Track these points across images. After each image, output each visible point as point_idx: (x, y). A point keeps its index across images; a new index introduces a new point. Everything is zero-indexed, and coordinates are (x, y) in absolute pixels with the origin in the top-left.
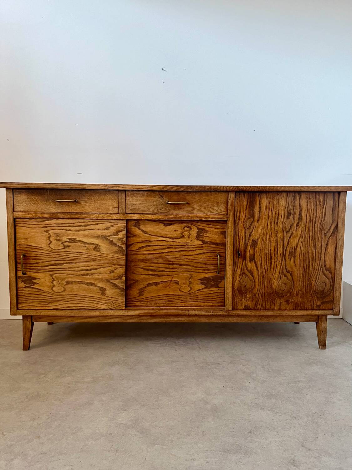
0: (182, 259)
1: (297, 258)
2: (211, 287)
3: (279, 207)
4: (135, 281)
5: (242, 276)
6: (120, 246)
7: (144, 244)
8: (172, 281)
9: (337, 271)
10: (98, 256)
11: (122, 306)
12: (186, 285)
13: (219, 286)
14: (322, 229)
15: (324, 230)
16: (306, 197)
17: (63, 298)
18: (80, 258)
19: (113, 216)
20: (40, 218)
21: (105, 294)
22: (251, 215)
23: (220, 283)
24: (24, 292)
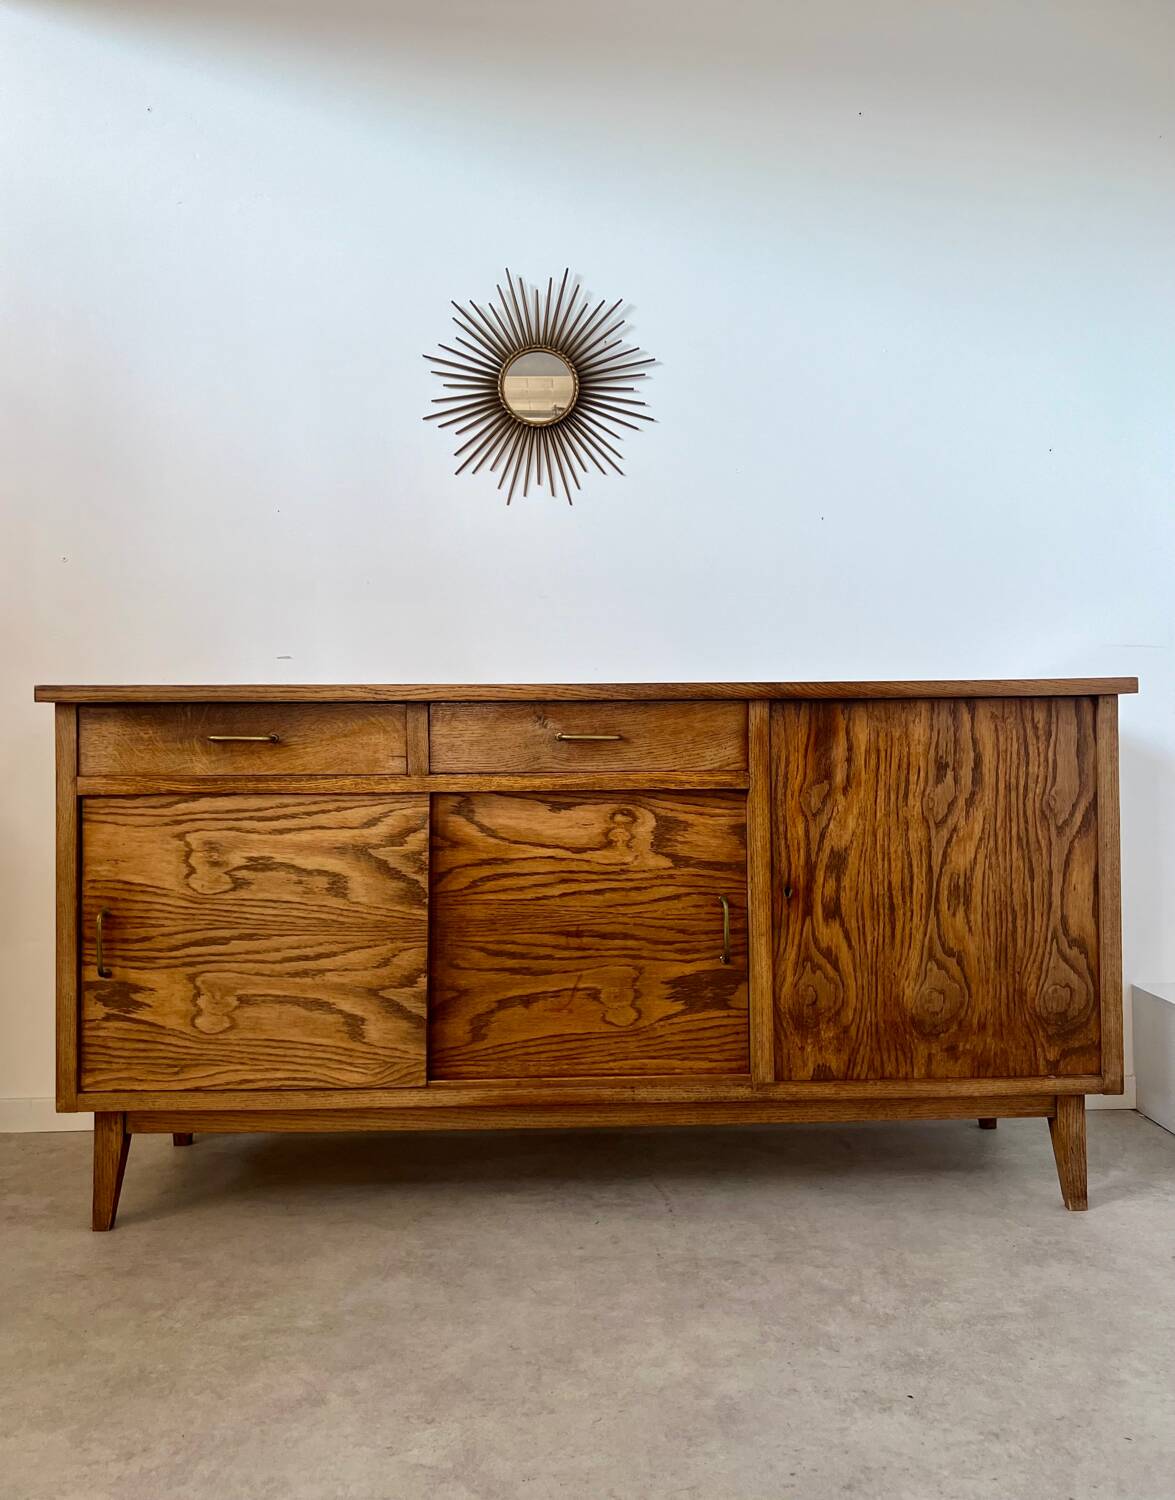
0: (610, 916)
1: (975, 908)
2: (706, 1007)
3: (909, 746)
4: (458, 991)
5: (804, 968)
6: (409, 879)
7: (486, 871)
8: (579, 990)
9: (1104, 949)
10: (339, 912)
11: (417, 1075)
12: (625, 1003)
13: (731, 1003)
14: (1047, 812)
15: (1055, 815)
16: (992, 713)
17: (227, 1053)
18: (283, 919)
19: (389, 783)
20: (161, 795)
21: (364, 1037)
22: (823, 773)
23: (733, 994)
24: (101, 1033)
